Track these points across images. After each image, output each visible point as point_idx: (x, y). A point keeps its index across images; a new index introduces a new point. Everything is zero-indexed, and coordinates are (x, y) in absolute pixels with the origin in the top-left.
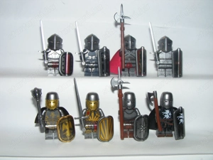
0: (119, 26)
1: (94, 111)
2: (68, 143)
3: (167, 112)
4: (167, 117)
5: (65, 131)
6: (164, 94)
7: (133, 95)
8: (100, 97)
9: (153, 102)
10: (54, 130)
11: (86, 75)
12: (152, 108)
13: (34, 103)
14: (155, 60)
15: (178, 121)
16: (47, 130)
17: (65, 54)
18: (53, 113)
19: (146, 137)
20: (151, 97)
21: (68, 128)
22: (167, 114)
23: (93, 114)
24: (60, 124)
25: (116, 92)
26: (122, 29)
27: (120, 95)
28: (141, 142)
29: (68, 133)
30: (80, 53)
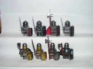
0: (49, 18)
1: (40, 50)
2: (31, 61)
3: (67, 50)
4: (67, 52)
5: (30, 57)
6: (65, 44)
7: (54, 44)
8: (42, 45)
9: (61, 47)
10: (26, 56)
11: (37, 36)
12: (61, 49)
13: (18, 48)
14: (63, 30)
15: (70, 54)
16: (24, 56)
17: (29, 28)
18: (25, 51)
19: (58, 59)
20: (60, 45)
21: (30, 56)
22: (67, 51)
23: (39, 51)
24: (28, 55)
25: (47, 43)
26: (50, 19)
27: (49, 45)
28: (57, 61)
29: (31, 58)
30: (35, 28)
